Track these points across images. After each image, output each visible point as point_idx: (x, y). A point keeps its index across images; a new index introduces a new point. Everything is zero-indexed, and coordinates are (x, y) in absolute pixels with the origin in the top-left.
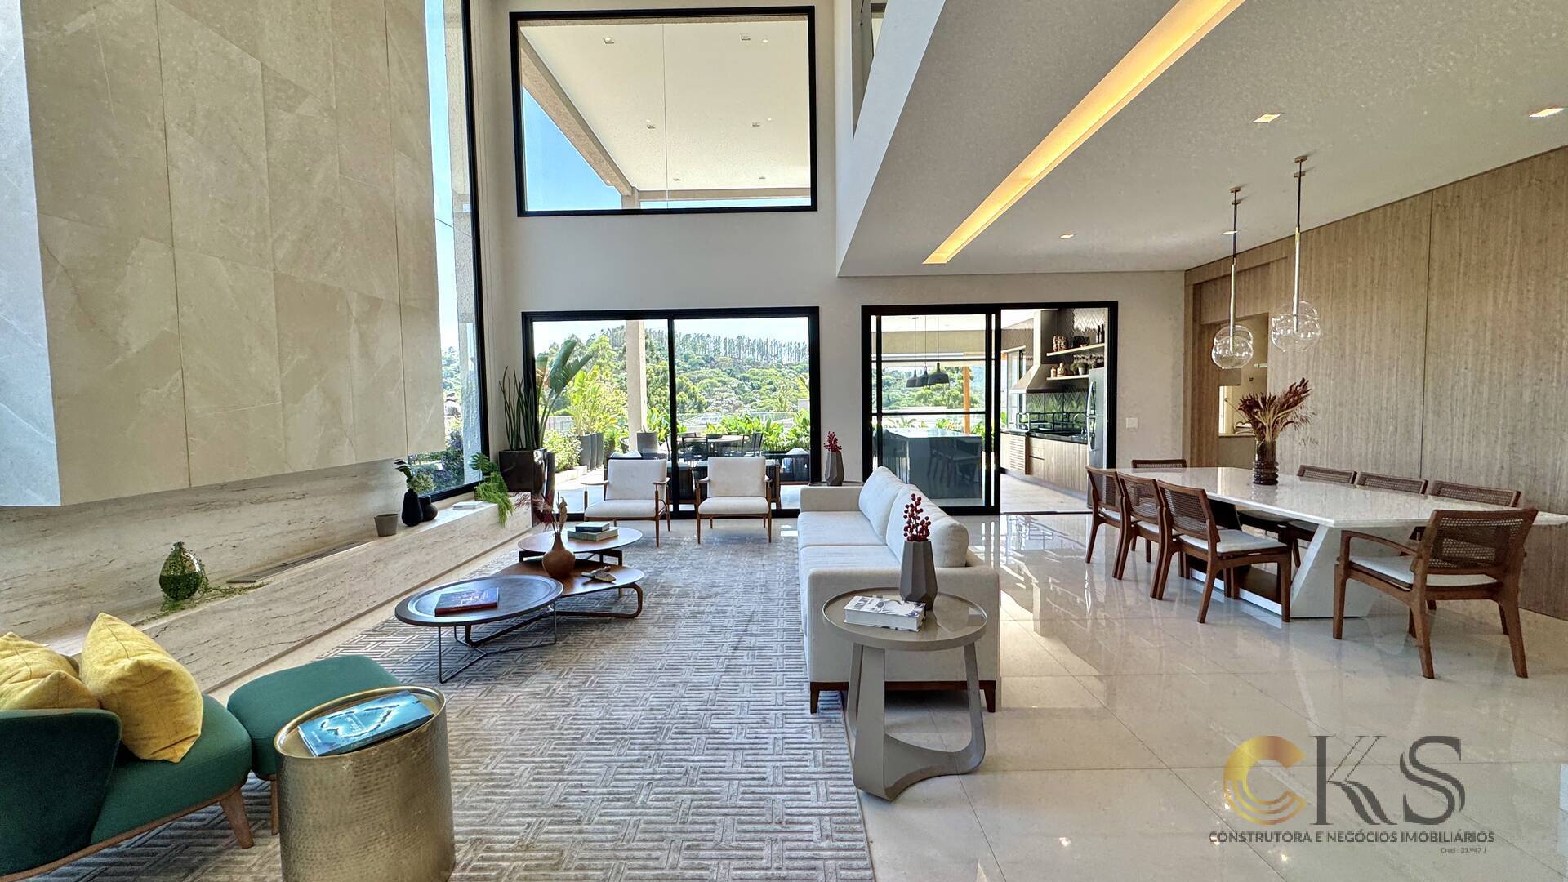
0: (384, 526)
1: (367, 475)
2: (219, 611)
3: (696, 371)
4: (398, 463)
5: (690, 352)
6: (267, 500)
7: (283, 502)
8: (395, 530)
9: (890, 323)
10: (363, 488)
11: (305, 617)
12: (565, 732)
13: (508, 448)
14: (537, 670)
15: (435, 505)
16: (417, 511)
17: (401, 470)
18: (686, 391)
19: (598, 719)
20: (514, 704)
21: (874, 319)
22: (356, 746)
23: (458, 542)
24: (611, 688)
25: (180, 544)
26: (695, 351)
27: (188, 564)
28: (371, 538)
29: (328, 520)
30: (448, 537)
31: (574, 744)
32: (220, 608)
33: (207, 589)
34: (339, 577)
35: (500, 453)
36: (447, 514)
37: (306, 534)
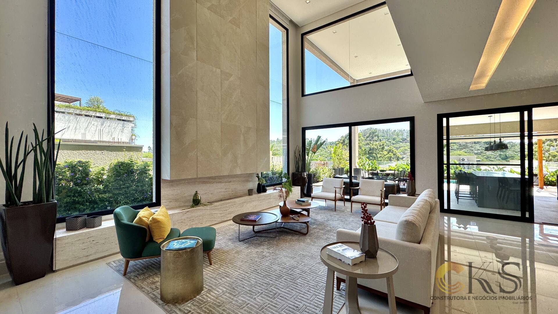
0: (250, 192)
1: (248, 177)
2: (200, 210)
3: (398, 144)
4: (257, 174)
5: (396, 137)
6: (220, 182)
7: (224, 183)
8: (252, 194)
9: (454, 121)
10: (248, 181)
11: (222, 215)
12: (255, 266)
13: (295, 172)
14: (264, 245)
15: (267, 188)
16: (261, 189)
17: (257, 177)
18: (392, 152)
19: (266, 266)
20: (250, 253)
21: (445, 120)
22: (174, 250)
23: (272, 200)
24: (279, 257)
25: (197, 191)
26: (398, 136)
27: (197, 197)
28: (247, 195)
29: (236, 189)
30: (268, 198)
31: (254, 271)
32: (201, 209)
33: (201, 204)
34: (233, 205)
35: (293, 173)
36: (270, 191)
37: (230, 192)
